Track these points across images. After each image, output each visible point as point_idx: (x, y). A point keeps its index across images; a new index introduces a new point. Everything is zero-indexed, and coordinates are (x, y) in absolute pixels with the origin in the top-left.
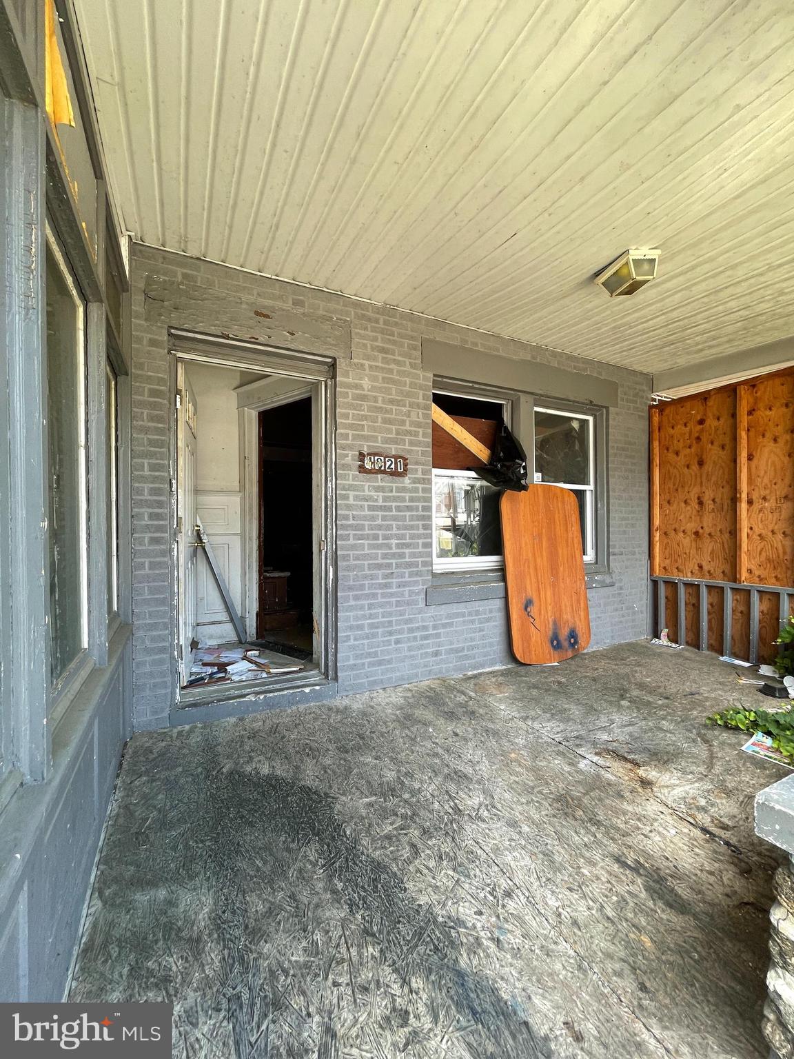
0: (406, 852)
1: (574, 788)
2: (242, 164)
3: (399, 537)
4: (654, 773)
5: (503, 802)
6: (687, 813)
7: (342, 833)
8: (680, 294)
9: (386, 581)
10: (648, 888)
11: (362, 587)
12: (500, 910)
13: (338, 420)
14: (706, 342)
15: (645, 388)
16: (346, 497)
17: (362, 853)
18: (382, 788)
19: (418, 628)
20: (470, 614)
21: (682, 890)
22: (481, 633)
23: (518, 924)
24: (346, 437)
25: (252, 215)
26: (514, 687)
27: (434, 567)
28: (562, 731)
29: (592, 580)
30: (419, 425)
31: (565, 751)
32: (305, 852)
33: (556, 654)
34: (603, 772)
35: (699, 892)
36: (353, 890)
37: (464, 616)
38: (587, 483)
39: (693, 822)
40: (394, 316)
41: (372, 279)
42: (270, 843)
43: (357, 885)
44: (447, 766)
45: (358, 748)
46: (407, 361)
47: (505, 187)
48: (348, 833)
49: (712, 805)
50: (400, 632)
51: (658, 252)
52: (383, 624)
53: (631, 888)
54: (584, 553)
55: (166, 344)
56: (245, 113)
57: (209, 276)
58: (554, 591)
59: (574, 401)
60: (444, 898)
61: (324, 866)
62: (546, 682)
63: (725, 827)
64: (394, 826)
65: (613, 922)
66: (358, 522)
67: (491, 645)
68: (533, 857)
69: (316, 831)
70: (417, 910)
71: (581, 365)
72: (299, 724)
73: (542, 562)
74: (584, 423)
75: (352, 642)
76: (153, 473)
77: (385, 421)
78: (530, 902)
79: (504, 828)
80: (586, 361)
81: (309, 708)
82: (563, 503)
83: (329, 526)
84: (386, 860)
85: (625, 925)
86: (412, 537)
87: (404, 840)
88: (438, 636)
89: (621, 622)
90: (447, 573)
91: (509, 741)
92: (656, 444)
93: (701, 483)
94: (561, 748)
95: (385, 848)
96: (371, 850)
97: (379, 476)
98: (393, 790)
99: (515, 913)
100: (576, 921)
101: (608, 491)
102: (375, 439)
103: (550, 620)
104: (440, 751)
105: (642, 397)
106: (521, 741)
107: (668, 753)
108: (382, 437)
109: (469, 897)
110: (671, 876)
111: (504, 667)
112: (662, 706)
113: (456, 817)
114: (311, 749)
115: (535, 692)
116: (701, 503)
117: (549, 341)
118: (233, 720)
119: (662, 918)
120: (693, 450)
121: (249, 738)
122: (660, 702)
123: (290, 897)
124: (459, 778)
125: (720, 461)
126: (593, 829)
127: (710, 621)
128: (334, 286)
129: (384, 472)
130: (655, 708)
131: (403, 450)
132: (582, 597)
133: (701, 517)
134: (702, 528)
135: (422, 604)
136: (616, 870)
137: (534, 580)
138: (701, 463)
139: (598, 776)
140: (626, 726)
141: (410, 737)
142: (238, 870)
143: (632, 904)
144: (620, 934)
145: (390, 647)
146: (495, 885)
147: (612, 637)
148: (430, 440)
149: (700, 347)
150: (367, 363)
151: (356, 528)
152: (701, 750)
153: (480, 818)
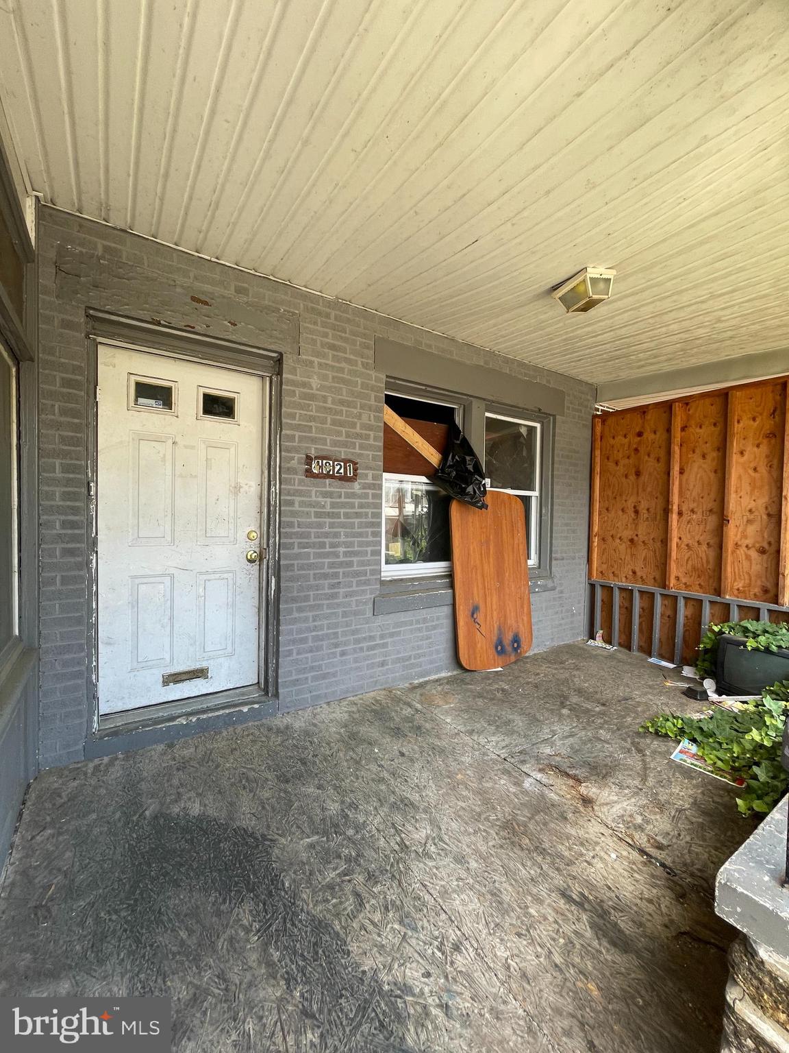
0: (350, 904)
1: (519, 812)
2: (174, 131)
3: (347, 545)
4: (594, 790)
5: (450, 833)
6: (625, 833)
7: (280, 886)
8: (629, 313)
9: (332, 591)
10: (593, 926)
11: (307, 598)
12: (449, 968)
13: (284, 420)
14: (647, 359)
15: (589, 397)
16: (291, 503)
17: (302, 910)
18: (324, 824)
19: (365, 638)
20: (418, 622)
21: (624, 924)
22: (427, 641)
23: (467, 985)
24: (292, 438)
25: (188, 189)
26: (460, 697)
27: (383, 574)
28: (507, 746)
29: (536, 585)
30: (370, 428)
31: (510, 769)
32: (238, 915)
33: (500, 660)
34: (546, 791)
35: (641, 925)
36: (291, 960)
37: (411, 625)
38: (533, 490)
39: (630, 842)
40: (346, 311)
41: (323, 271)
42: (198, 907)
43: (295, 953)
44: (393, 793)
45: (299, 776)
46: (359, 360)
47: (469, 191)
48: (287, 885)
49: (648, 822)
50: (345, 644)
51: (614, 272)
52: (327, 636)
53: (578, 927)
54: (529, 557)
55: (83, 326)
56: (178, 72)
57: (136, 252)
58: (499, 597)
59: (523, 408)
60: (389, 959)
61: (258, 931)
62: (490, 690)
63: (660, 847)
64: (337, 872)
65: (561, 970)
66: (303, 530)
67: (438, 652)
68: (481, 898)
69: (251, 886)
70: (361, 979)
71: (531, 373)
72: (235, 749)
73: (490, 569)
74: (531, 430)
75: (295, 656)
76: (66, 475)
77: (334, 423)
78: (479, 955)
79: (452, 865)
80: (536, 369)
81: (248, 729)
82: (510, 509)
83: (271, 534)
84: (328, 916)
85: (572, 972)
86: (361, 544)
87: (348, 888)
88: (385, 645)
89: (561, 625)
90: (395, 580)
91: (456, 760)
92: (598, 453)
93: (638, 493)
94: (507, 765)
95: (327, 901)
96: (311, 906)
97: (327, 481)
98: (337, 826)
99: (464, 970)
100: (524, 974)
101: (552, 498)
102: (324, 442)
103: (495, 626)
104: (386, 775)
105: (586, 407)
106: (467, 759)
107: (606, 765)
108: (331, 440)
109: (416, 955)
110: (614, 908)
111: (450, 674)
112: (599, 713)
113: (402, 855)
114: (248, 780)
115: (480, 702)
116: (636, 512)
117: (502, 347)
118: (160, 747)
119: (606, 959)
120: (631, 461)
121: (178, 769)
122: (597, 709)
123: (218, 977)
124: (405, 806)
125: (655, 473)
126: (539, 859)
127: (640, 624)
128: (282, 276)
129: (333, 477)
130: (593, 716)
131: (353, 454)
132: (526, 602)
133: (636, 525)
134: (637, 535)
135: (369, 614)
136: (563, 906)
137: (480, 586)
138: (638, 474)
139: (543, 796)
140: (567, 737)
141: (355, 760)
142: (158, 946)
143: (578, 946)
144: (568, 984)
145: (335, 660)
146: (443, 938)
147: (552, 639)
148: (381, 444)
149: (643, 363)
150: (316, 360)
151: (302, 535)
152: (634, 761)
153: (427, 855)
